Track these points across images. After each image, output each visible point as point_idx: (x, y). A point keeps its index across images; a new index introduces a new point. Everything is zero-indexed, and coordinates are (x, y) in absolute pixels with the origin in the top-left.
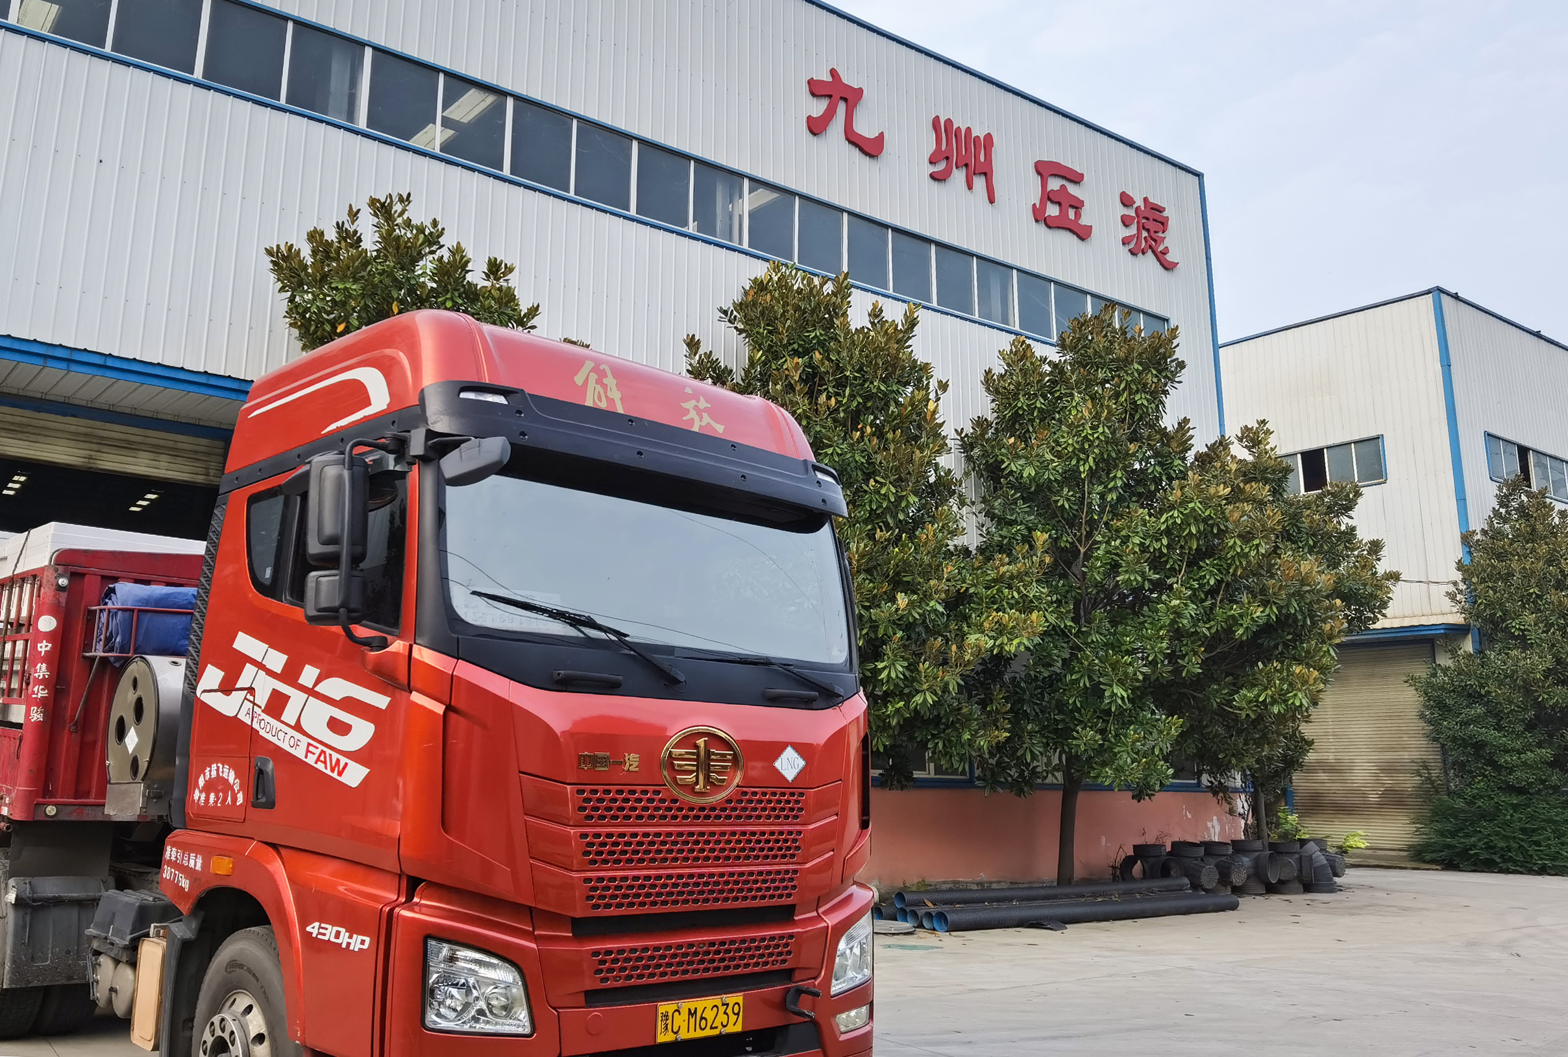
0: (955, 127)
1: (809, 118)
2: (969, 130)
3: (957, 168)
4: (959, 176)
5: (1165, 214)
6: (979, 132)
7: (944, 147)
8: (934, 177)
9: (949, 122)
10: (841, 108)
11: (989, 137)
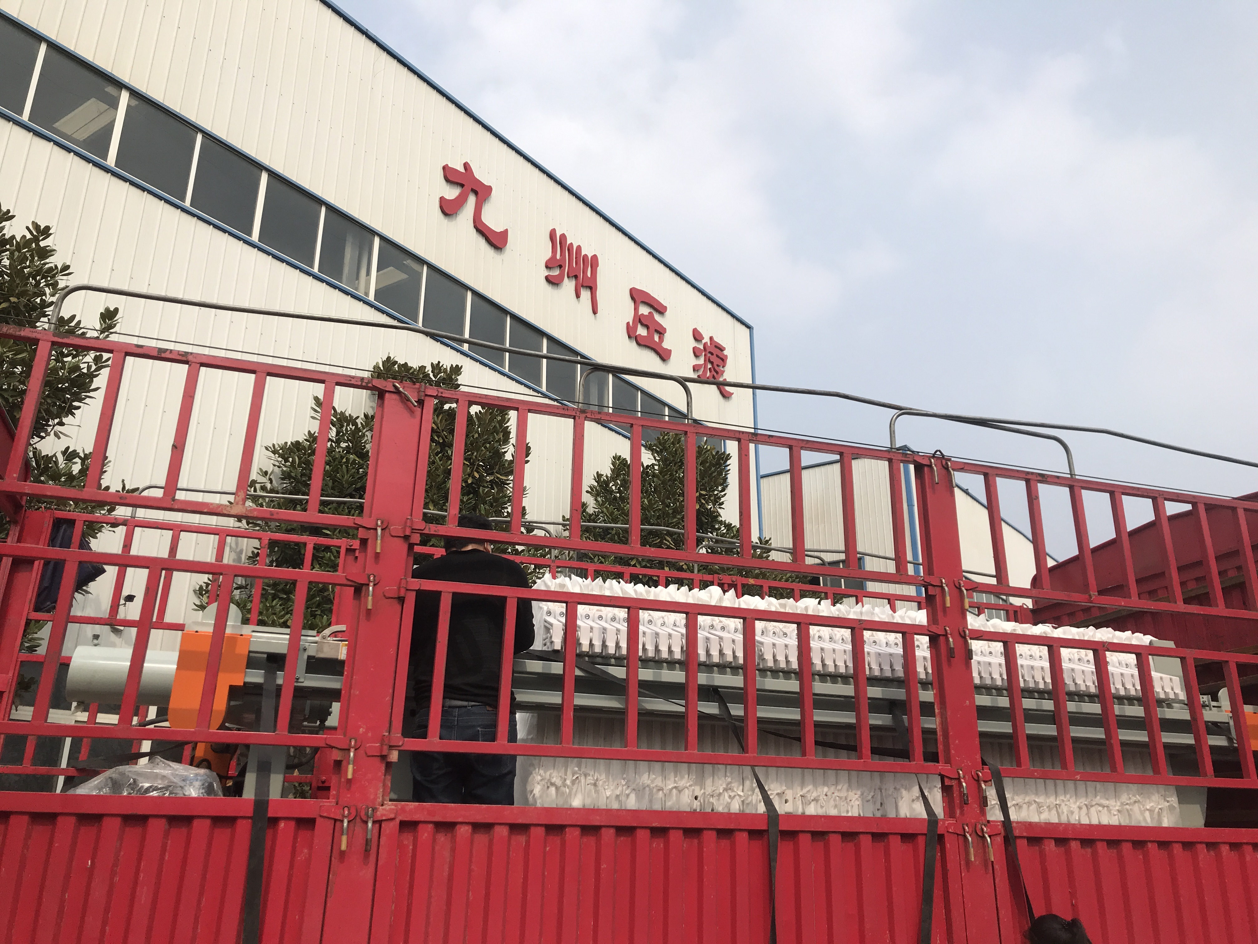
0: (568, 242)
1: (442, 199)
2: (579, 248)
3: (568, 277)
4: (569, 285)
5: (725, 352)
6: (588, 251)
7: (558, 257)
8: (548, 279)
9: (563, 237)
10: (472, 200)
11: (595, 257)
